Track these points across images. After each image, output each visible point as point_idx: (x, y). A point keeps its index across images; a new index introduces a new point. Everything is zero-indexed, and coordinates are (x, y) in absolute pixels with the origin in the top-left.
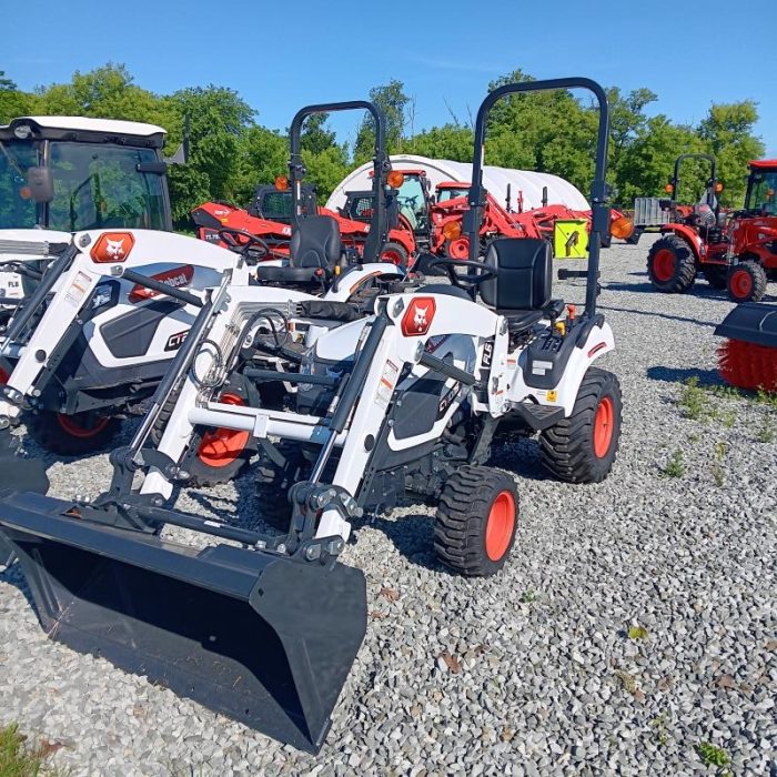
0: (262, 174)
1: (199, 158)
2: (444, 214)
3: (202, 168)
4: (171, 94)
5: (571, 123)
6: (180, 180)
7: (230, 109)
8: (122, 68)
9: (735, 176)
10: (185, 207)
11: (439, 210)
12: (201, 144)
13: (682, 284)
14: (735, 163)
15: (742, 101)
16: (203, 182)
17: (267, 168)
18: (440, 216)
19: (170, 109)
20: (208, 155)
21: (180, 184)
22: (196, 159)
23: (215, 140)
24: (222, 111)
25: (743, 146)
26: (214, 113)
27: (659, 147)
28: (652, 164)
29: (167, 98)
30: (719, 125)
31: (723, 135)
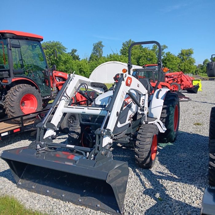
0: (66, 66)
1: (51, 61)
5: (146, 54)
7: (60, 48)
9: (188, 68)
12: (51, 57)
15: (190, 49)
17: (68, 65)
20: (53, 60)
22: (50, 61)
24: (57, 48)
25: (190, 60)
27: (169, 60)
28: (167, 65)
30: (183, 55)
31: (185, 57)
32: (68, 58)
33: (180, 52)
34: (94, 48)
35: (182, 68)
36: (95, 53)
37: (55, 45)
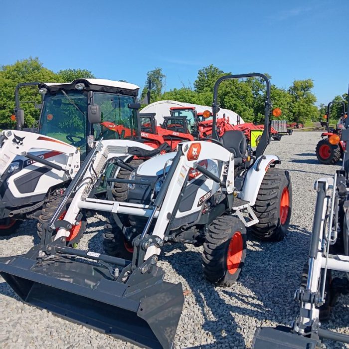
2: (204, 127)
11: (202, 125)
13: (334, 160)
18: (202, 128)
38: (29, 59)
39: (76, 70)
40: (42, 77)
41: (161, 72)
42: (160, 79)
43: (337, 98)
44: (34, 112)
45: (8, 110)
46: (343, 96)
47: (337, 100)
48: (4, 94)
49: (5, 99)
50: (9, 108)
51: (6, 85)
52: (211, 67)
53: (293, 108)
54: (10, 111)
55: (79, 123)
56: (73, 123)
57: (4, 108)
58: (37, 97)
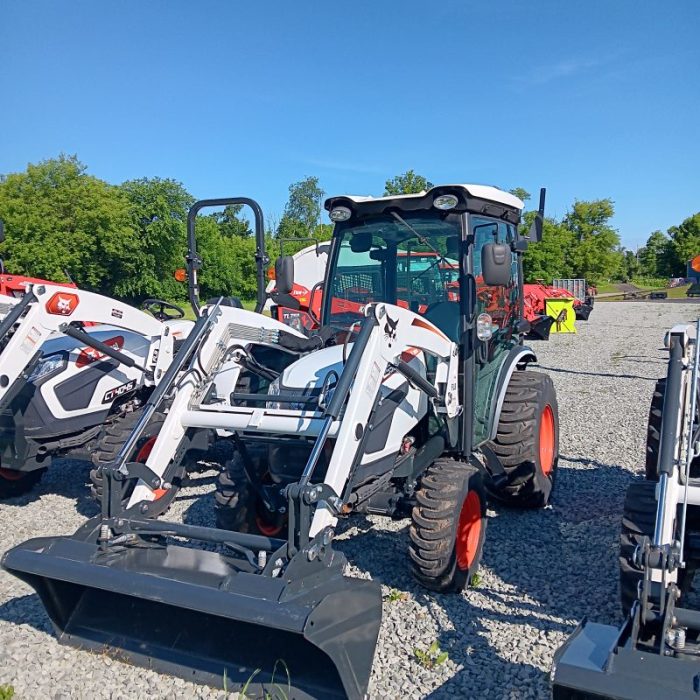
1: (147, 241)
3: (148, 250)
4: (119, 184)
6: (128, 260)
7: (176, 198)
8: (75, 158)
9: (596, 261)
10: (132, 283)
12: (148, 228)
14: (597, 251)
15: (601, 199)
16: (148, 262)
19: (119, 197)
20: (155, 238)
21: (129, 264)
22: (144, 241)
23: (162, 225)
24: (168, 200)
25: (602, 236)
26: (160, 200)
29: (116, 187)
30: (581, 219)
31: (585, 227)
32: (203, 232)
33: (572, 211)
34: (293, 199)
35: (578, 261)
36: (293, 215)
37: (162, 191)
38: (58, 159)
39: (150, 179)
40: (85, 193)
41: (318, 186)
42: (314, 199)
43: (656, 236)
44: (69, 264)
45: (16, 260)
46: (669, 232)
47: (655, 239)
48: (8, 228)
49: (9, 239)
50: (19, 257)
51: (12, 211)
52: (410, 175)
53: (572, 258)
54: (20, 264)
55: (157, 287)
56: (144, 286)
57: (7, 256)
58: (75, 235)
